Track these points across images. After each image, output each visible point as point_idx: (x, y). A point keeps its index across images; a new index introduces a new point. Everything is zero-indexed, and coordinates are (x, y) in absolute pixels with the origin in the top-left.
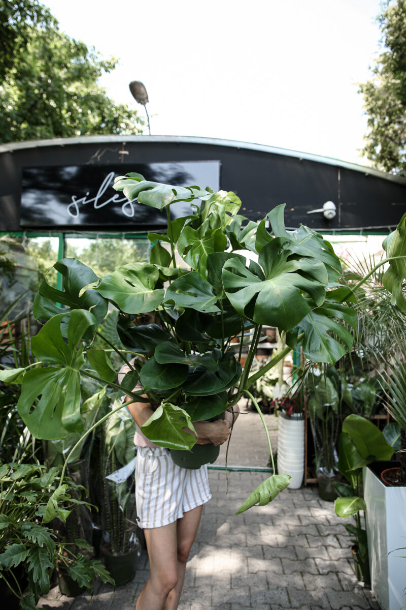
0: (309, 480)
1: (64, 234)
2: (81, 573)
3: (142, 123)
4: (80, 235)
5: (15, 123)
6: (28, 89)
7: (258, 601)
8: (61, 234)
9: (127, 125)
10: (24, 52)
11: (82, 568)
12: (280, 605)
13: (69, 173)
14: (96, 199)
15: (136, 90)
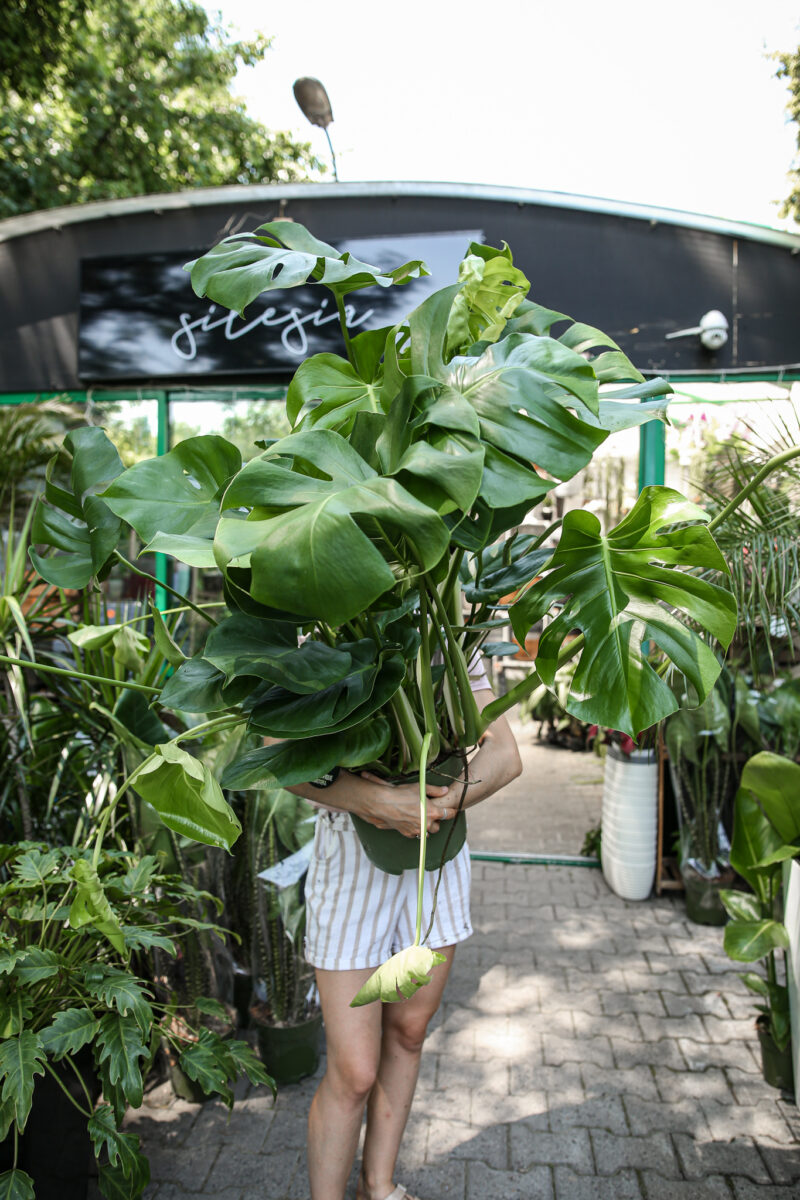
0: (665, 884)
1: (168, 393)
2: (208, 1066)
3: (322, 169)
4: (199, 396)
5: (67, 178)
6: (91, 104)
7: (564, 1122)
8: (161, 395)
9: (291, 173)
10: (79, 28)
11: (208, 1057)
12: (608, 1130)
14: (229, 319)
15: (309, 98)
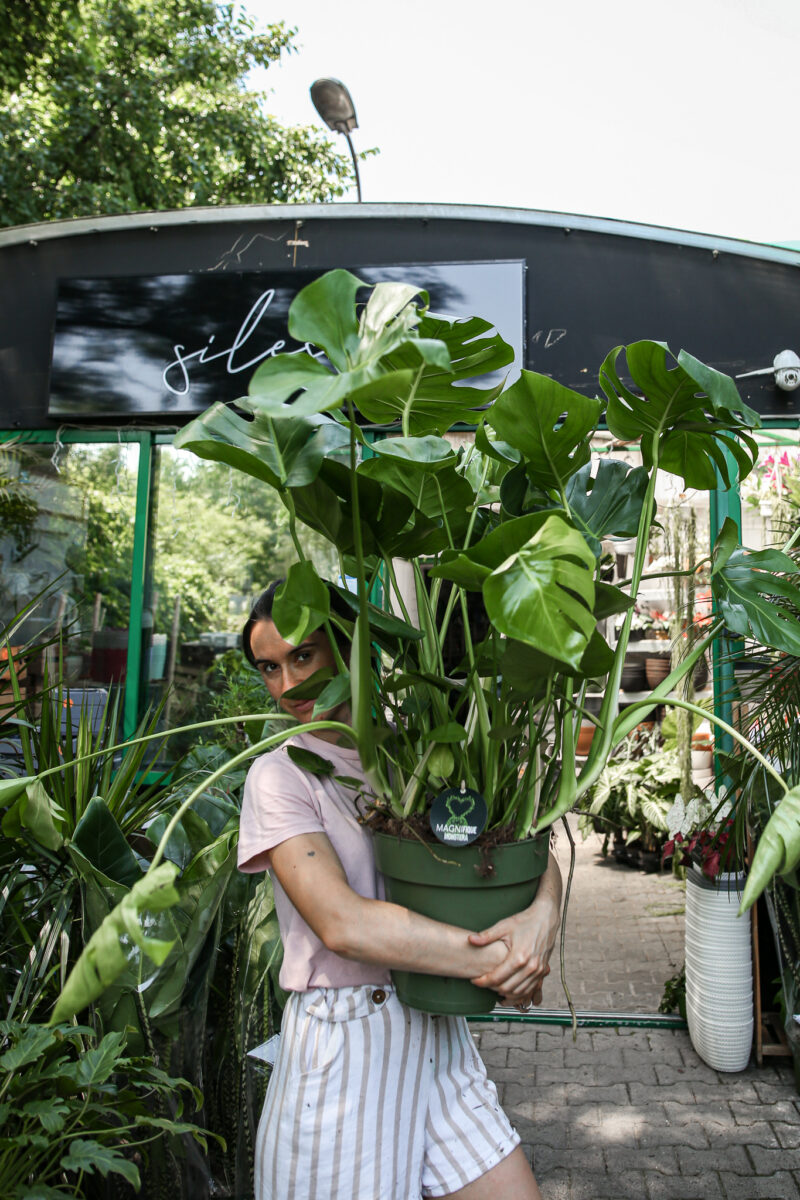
0: (767, 1049)
3: (341, 172)
5: (42, 175)
6: (77, 100)
10: (70, 18)
13: (168, 288)
15: (328, 99)
